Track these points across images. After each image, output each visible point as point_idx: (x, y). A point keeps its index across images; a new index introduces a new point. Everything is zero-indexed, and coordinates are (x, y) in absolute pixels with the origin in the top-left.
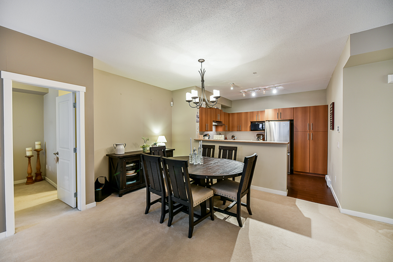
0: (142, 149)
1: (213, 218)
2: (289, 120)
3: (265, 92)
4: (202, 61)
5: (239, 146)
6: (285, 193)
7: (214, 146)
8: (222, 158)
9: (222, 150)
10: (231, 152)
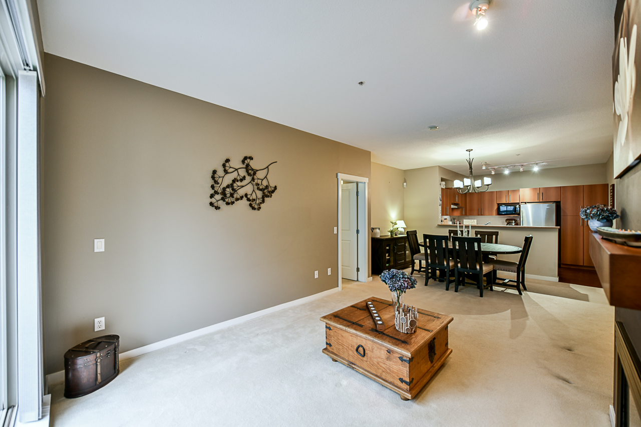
0: (389, 234)
1: (492, 290)
2: (554, 202)
3: (522, 169)
4: (470, 150)
5: (500, 231)
6: (557, 279)
8: (487, 243)
10: (490, 237)
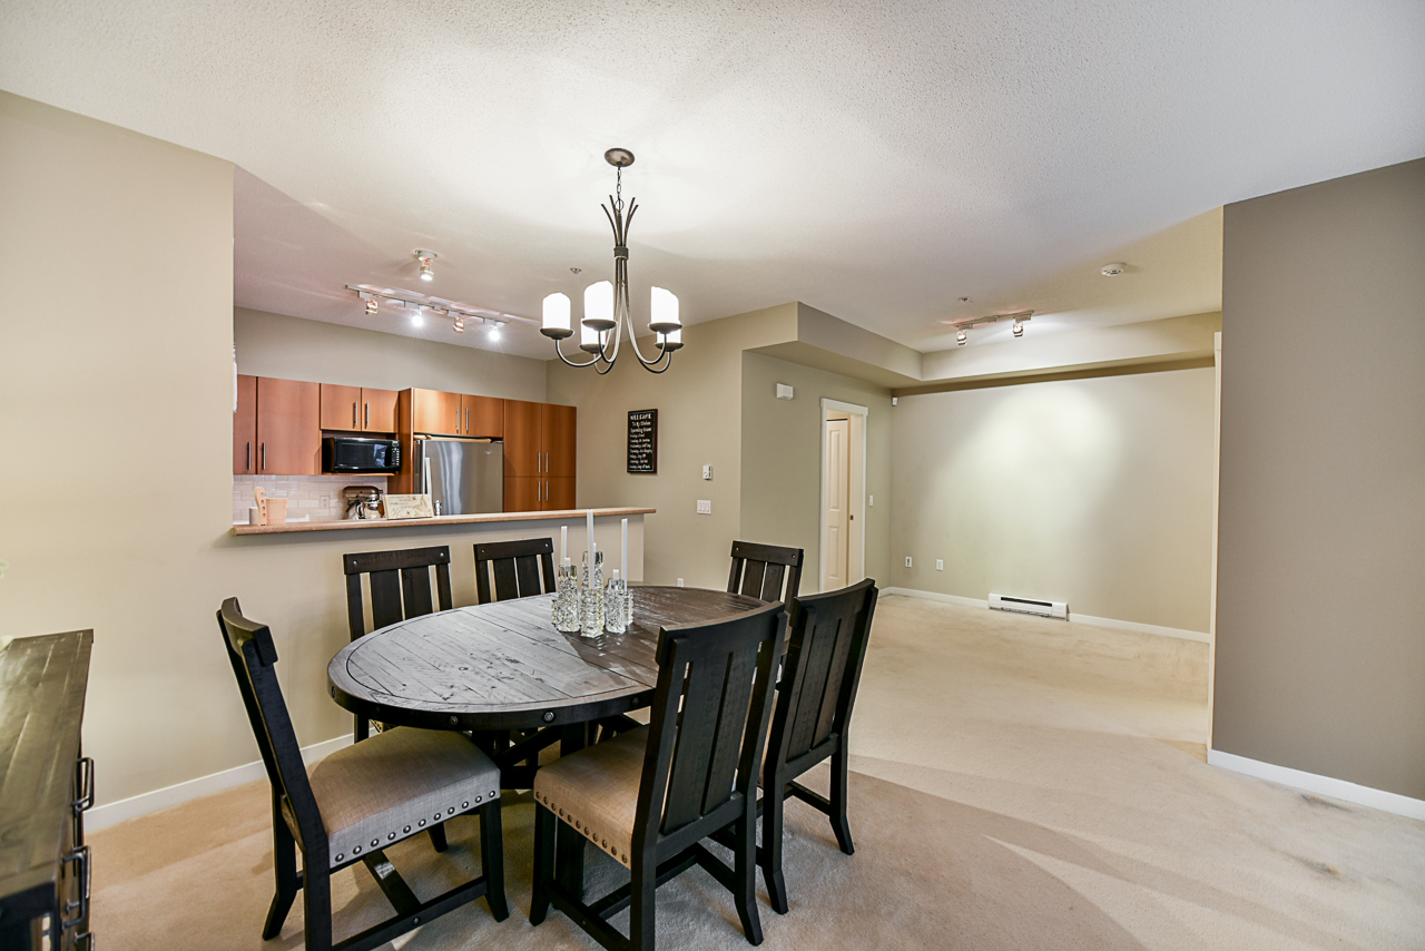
3: (461, 325)
4: (621, 159)
7: (445, 549)
9: (490, 563)
